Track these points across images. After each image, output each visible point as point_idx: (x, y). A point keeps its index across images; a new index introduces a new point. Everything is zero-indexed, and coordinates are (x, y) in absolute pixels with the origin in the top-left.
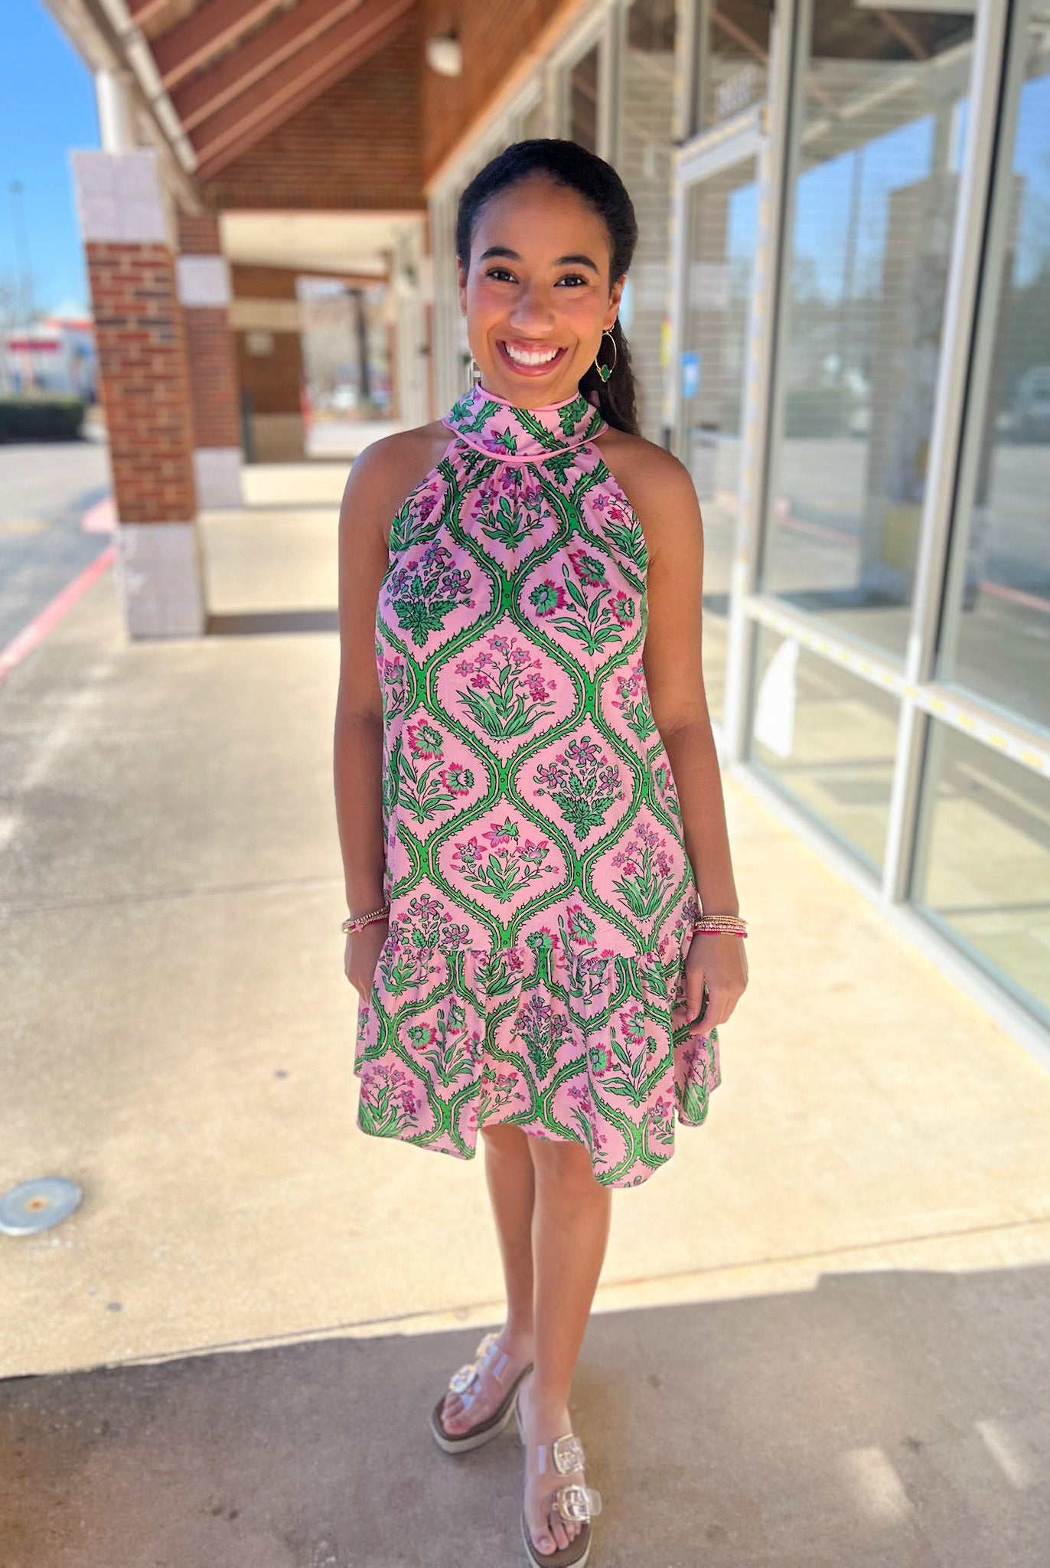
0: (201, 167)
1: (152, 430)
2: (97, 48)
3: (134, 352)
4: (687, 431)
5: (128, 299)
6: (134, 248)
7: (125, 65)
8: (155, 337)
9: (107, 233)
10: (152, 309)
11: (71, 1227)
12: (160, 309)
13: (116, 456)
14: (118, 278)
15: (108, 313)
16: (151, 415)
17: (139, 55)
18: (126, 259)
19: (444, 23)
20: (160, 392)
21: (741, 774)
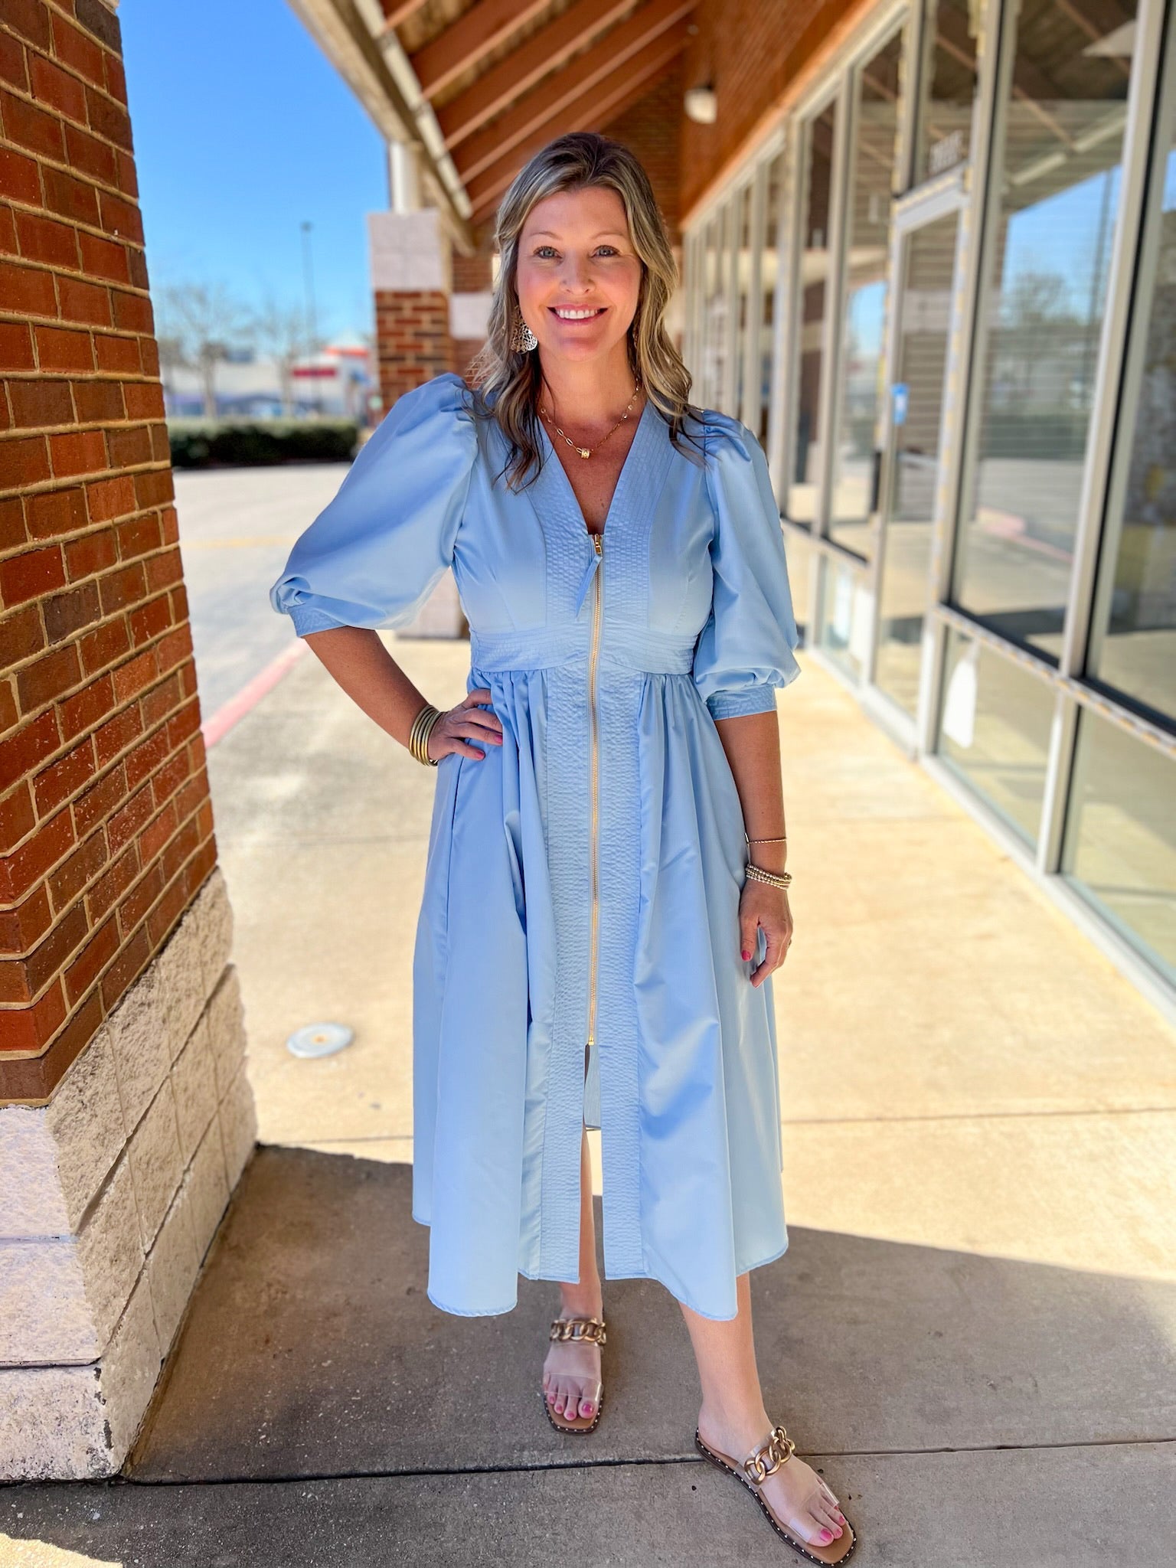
0: (476, 213)
2: (393, 123)
4: (898, 453)
5: (408, 339)
6: (416, 295)
7: (416, 135)
9: (393, 283)
10: (428, 348)
11: (344, 1056)
12: (435, 347)
14: (400, 322)
15: (391, 351)
17: (428, 125)
18: (408, 305)
19: (703, 75)
21: (929, 766)
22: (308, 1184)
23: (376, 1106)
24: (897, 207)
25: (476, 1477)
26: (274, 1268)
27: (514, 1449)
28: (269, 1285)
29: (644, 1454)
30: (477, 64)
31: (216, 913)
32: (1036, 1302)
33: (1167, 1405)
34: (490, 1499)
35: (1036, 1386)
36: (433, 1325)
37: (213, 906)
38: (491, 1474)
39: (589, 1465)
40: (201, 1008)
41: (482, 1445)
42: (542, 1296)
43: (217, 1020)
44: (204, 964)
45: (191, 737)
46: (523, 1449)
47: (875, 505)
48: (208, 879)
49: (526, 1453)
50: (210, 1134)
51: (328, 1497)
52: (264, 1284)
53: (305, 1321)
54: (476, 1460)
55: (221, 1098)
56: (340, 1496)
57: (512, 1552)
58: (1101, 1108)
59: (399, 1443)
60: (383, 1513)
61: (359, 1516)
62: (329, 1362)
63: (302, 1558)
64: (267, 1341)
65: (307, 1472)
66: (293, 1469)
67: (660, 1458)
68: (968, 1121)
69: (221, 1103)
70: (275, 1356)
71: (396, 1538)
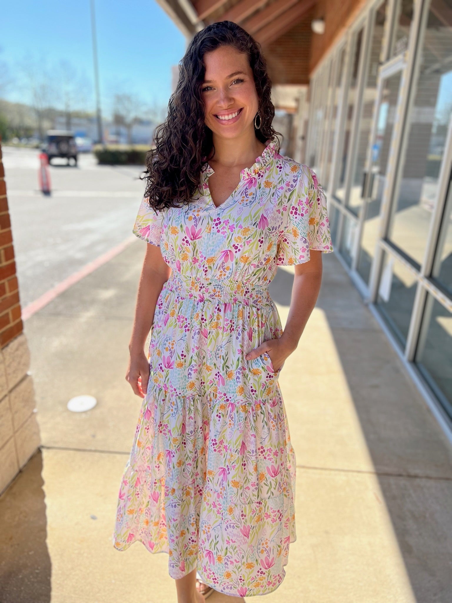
19: (320, 14)
21: (372, 308)
23: (94, 436)
24: (382, 68)
26: (26, 505)
28: (21, 513)
30: (224, 5)
31: (19, 353)
37: (17, 349)
40: (5, 392)
43: (16, 397)
44: (9, 374)
45: (9, 278)
47: (363, 195)
48: (16, 338)
50: (8, 445)
52: (19, 512)
53: (30, 532)
55: (16, 429)
62: (33, 552)
69: (15, 432)
70: (11, 546)
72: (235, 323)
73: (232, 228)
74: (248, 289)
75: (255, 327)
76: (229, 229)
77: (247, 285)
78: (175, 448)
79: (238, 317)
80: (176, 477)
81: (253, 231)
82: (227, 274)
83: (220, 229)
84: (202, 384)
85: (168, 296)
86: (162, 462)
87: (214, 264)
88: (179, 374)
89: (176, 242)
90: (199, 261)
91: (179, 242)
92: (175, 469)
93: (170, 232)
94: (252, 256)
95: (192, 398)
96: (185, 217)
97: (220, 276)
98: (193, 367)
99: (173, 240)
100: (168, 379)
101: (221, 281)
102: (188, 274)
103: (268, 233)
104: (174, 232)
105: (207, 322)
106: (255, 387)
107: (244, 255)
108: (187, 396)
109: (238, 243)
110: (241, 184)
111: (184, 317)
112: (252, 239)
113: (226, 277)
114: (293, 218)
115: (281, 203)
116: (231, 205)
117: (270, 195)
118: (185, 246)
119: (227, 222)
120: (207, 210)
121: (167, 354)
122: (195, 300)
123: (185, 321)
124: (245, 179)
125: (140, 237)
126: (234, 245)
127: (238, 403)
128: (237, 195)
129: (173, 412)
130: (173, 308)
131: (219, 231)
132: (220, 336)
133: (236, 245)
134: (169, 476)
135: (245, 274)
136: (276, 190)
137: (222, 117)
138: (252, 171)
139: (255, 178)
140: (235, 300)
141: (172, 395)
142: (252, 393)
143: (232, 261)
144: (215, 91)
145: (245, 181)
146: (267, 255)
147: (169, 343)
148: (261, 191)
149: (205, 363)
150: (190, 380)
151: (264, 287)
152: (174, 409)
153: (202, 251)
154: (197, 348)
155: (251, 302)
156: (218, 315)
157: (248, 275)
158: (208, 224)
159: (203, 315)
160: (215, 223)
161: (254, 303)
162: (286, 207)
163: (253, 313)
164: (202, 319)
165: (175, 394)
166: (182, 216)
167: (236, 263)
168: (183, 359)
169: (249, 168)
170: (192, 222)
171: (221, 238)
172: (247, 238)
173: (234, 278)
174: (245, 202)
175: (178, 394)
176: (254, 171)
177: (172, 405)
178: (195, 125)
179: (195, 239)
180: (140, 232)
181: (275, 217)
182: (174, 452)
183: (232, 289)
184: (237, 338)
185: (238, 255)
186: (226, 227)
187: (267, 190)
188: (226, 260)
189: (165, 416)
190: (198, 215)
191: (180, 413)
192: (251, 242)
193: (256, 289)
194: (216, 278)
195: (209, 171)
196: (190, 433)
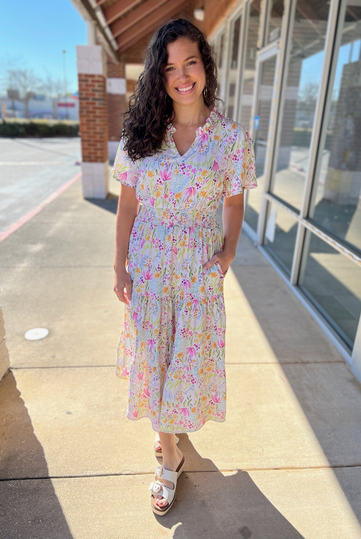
0: (120, 49)
1: (95, 133)
3: (91, 109)
4: (256, 140)
5: (90, 92)
6: (93, 76)
7: (94, 18)
8: (97, 104)
9: (85, 71)
10: (97, 95)
11: (45, 340)
12: (100, 95)
13: (83, 141)
14: (87, 85)
15: (84, 96)
16: (95, 129)
17: (99, 15)
18: (90, 79)
19: (200, 5)
20: (98, 121)
21: (260, 248)
22: (26, 382)
23: (54, 357)
24: (258, 53)
25: (70, 479)
26: (9, 410)
27: (84, 470)
28: (7, 416)
29: (128, 472)
32: (267, 424)
33: (306, 457)
34: (74, 486)
35: (263, 450)
36: (62, 429)
38: (75, 478)
39: (109, 475)
41: (73, 469)
42: (102, 420)
46: (87, 470)
49: (88, 471)
51: (17, 486)
52: (5, 415)
53: (18, 428)
54: (71, 474)
56: (22, 485)
57: (78, 503)
58: (299, 361)
59: (45, 468)
60: (36, 491)
61: (27, 492)
62: (24, 441)
63: (6, 506)
64: (3, 434)
65: (11, 477)
66: (7, 477)
67: (133, 473)
68: (255, 365)
70: (5, 439)
71: (39, 499)
72: (197, 241)
73: (194, 171)
74: (204, 216)
75: (210, 243)
76: (192, 171)
77: (203, 213)
78: (156, 337)
79: (199, 237)
80: (157, 358)
81: (210, 173)
82: (190, 205)
83: (185, 172)
84: (173, 289)
85: (142, 226)
86: (144, 349)
87: (181, 198)
88: (157, 283)
89: (152, 182)
90: (169, 197)
91: (155, 182)
92: (156, 352)
93: (147, 175)
94: (209, 191)
95: (166, 299)
96: (158, 164)
97: (185, 207)
98: (167, 276)
99: (149, 181)
100: (149, 288)
101: (186, 211)
102: (160, 206)
103: (219, 174)
104: (151, 175)
105: (177, 242)
106: (212, 286)
107: (203, 190)
108: (163, 298)
109: (199, 182)
110: (197, 139)
111: (158, 240)
112: (209, 178)
113: (189, 207)
114: (234, 163)
115: (226, 152)
116: (192, 154)
117: (218, 146)
118: (159, 185)
119: (190, 167)
120: (174, 158)
121: (146, 269)
122: (166, 226)
123: (159, 242)
124: (200, 134)
125: (119, 181)
126: (196, 184)
127: (200, 299)
128: (195, 147)
129: (154, 311)
130: (148, 234)
131: (184, 173)
132: (186, 252)
133: (198, 183)
134: (150, 358)
135: (203, 205)
136: (222, 142)
137: (181, 89)
138: (205, 129)
139: (206, 134)
140: (196, 224)
141: (153, 299)
142: (209, 291)
143: (194, 195)
144: (176, 70)
145: (200, 136)
146: (218, 191)
147: (147, 261)
148: (212, 143)
149: (174, 273)
150: (165, 286)
151: (214, 214)
152: (154, 308)
153: (171, 189)
154: (170, 262)
155: (206, 225)
156: (185, 236)
157: (205, 206)
158: (176, 168)
159: (174, 237)
160: (181, 167)
161: (208, 225)
162: (230, 155)
163: (208, 232)
164: (174, 240)
165: (155, 298)
166: (156, 163)
167: (198, 197)
168: (159, 270)
169: (202, 127)
170: (164, 168)
171: (186, 178)
172: (205, 178)
173: (195, 208)
174: (202, 152)
175: (157, 297)
176: (206, 129)
177: (153, 306)
178: (157, 95)
179: (166, 180)
180: (120, 177)
181: (223, 162)
182: (155, 340)
183: (194, 217)
184: (199, 252)
185: (199, 191)
186: (190, 170)
187: (216, 142)
188: (190, 195)
189: (147, 315)
190: (168, 162)
191: (159, 311)
192: (209, 181)
193: (210, 215)
194: (182, 208)
195: (172, 129)
196: (164, 325)
